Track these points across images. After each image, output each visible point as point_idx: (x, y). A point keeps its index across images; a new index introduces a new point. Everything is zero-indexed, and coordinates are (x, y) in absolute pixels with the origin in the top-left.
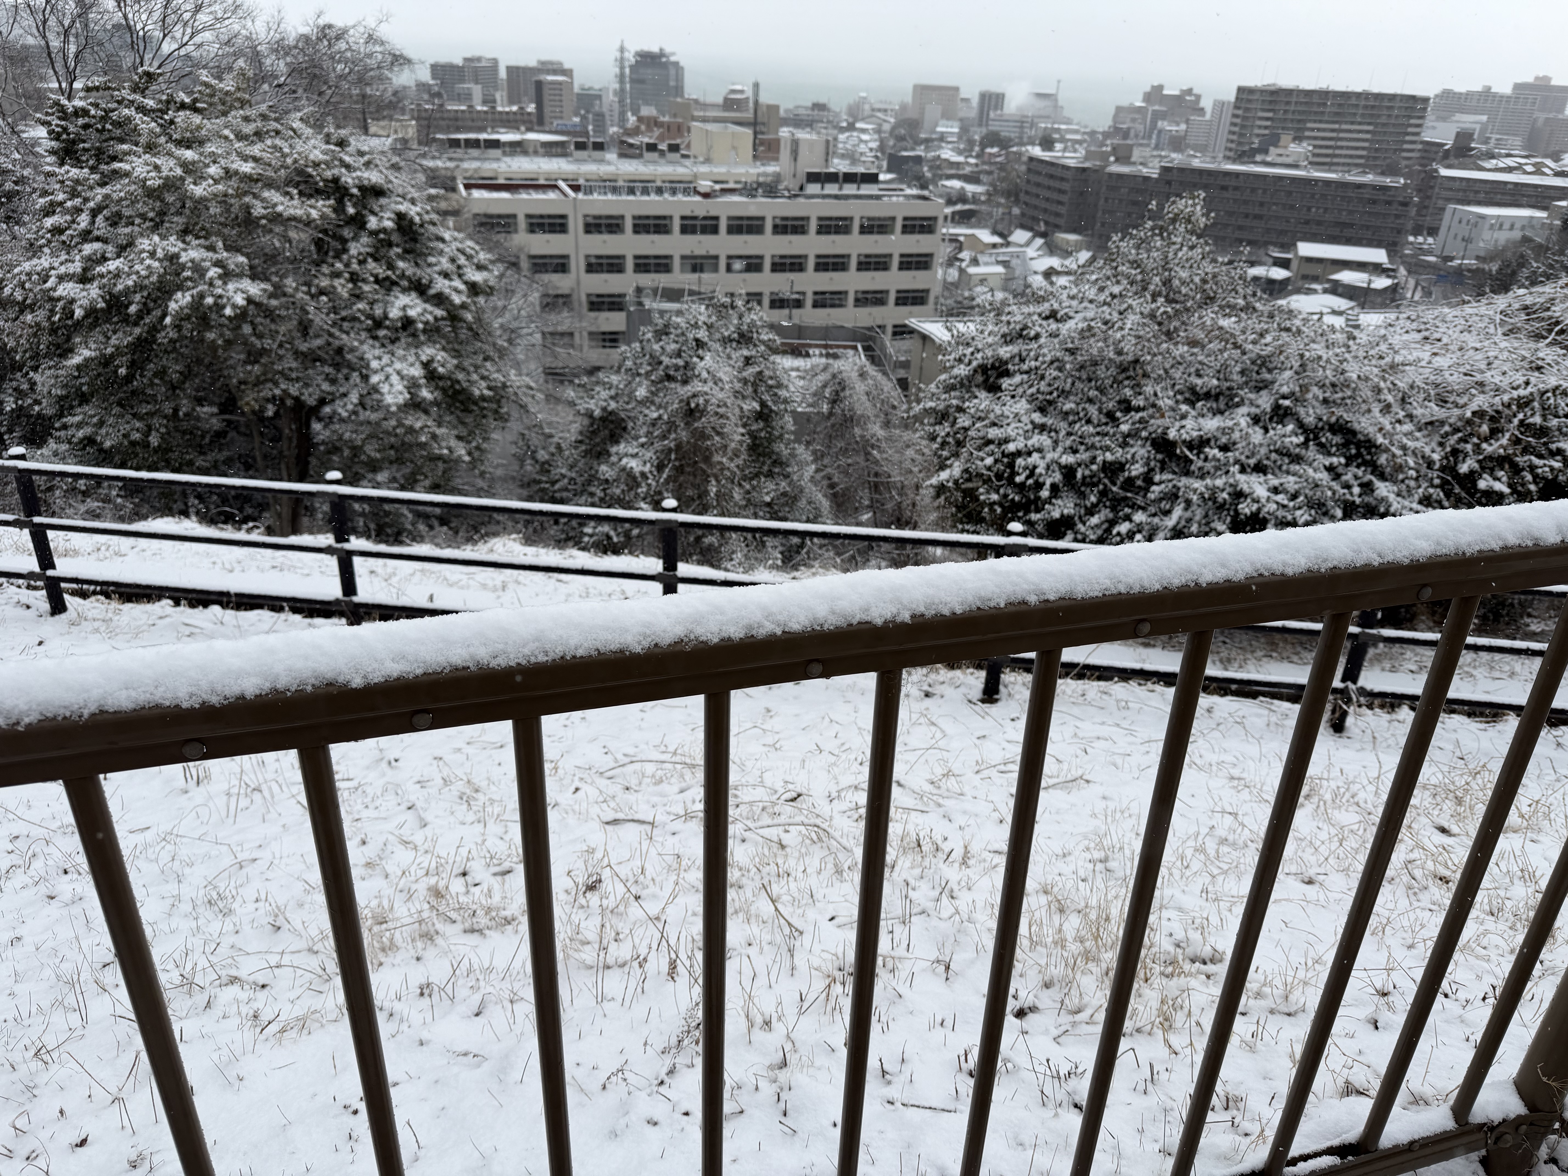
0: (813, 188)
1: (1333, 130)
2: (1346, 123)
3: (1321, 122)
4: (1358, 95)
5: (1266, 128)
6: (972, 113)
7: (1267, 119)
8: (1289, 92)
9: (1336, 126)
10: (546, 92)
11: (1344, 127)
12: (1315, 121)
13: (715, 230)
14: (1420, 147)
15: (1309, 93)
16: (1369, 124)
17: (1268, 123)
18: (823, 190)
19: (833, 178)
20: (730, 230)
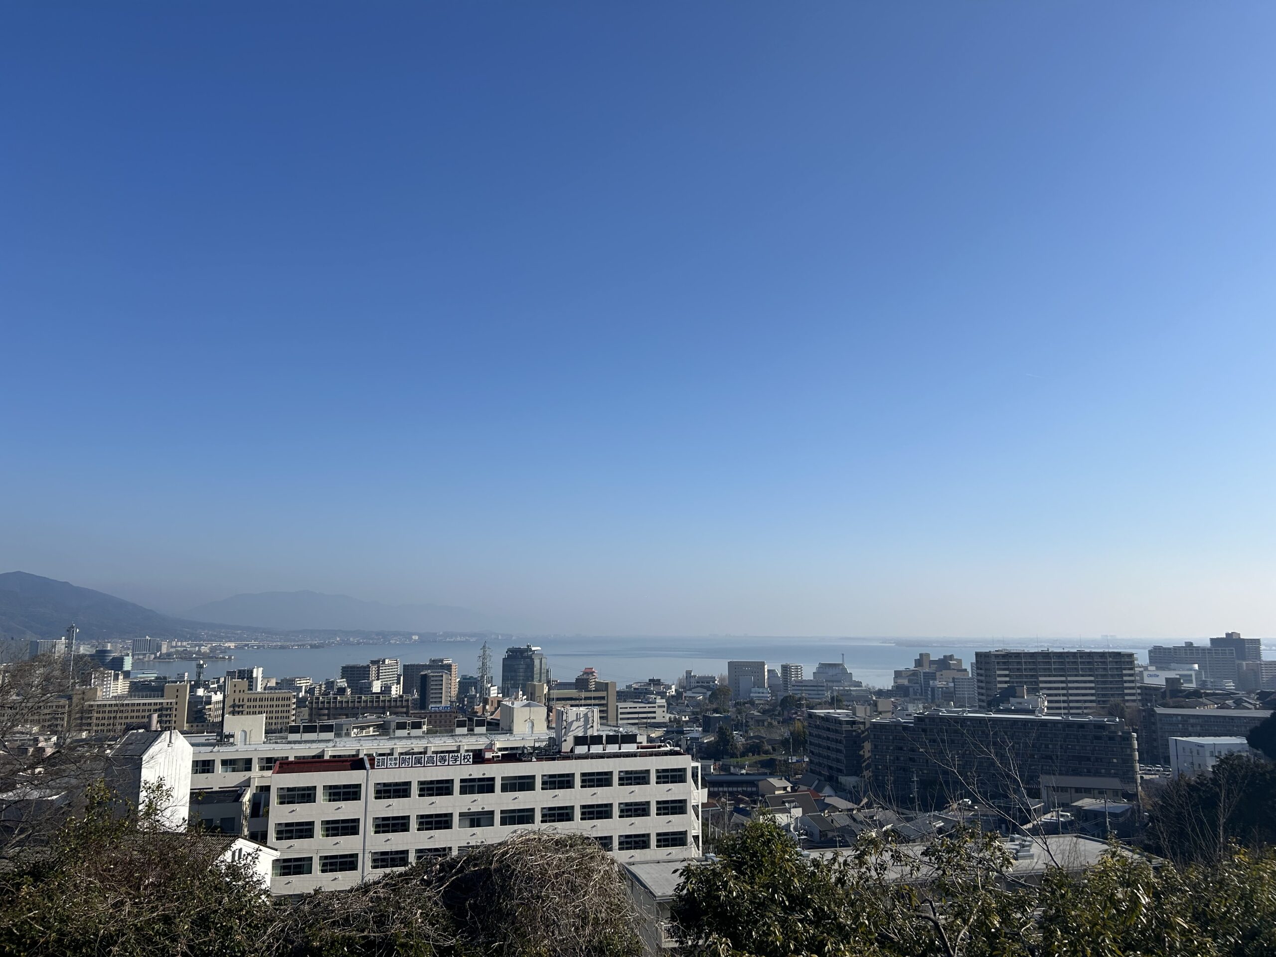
0: (581, 750)
1: (1062, 682)
2: (1070, 676)
3: (1050, 676)
4: (1074, 654)
5: (1006, 682)
7: (1006, 676)
8: (1018, 655)
9: (1063, 679)
10: (430, 683)
11: (1069, 679)
12: (1045, 676)
14: (1139, 691)
15: (1033, 655)
16: (1090, 675)
17: (1007, 679)
18: (589, 750)
19: (597, 740)
20: (504, 789)
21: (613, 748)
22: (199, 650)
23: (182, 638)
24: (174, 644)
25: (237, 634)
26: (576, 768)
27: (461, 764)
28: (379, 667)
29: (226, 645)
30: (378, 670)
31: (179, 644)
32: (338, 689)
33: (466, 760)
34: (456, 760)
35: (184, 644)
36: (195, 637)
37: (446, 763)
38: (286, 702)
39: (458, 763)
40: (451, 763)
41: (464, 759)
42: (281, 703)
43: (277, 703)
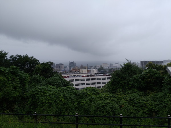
0: (96, 75)
4: (155, 61)
6: (109, 66)
7: (145, 64)
10: (61, 67)
13: (85, 80)
19: (98, 74)
20: (86, 80)
21: (100, 75)
26: (96, 77)
37: (79, 77)
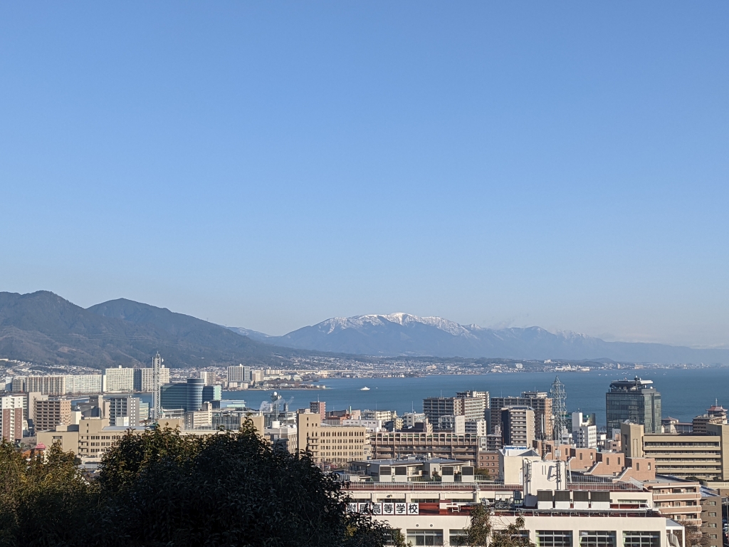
18: (554, 506)
21: (581, 506)
22: (292, 379)
23: (276, 365)
24: (268, 372)
25: (330, 361)
26: (535, 525)
27: (407, 515)
28: (463, 401)
29: (319, 373)
30: (463, 404)
31: (273, 372)
32: (416, 424)
33: (412, 511)
34: (402, 510)
35: (278, 372)
36: (287, 365)
37: (392, 512)
38: (359, 438)
39: (404, 512)
40: (397, 513)
41: (410, 509)
42: (354, 438)
43: (351, 438)
